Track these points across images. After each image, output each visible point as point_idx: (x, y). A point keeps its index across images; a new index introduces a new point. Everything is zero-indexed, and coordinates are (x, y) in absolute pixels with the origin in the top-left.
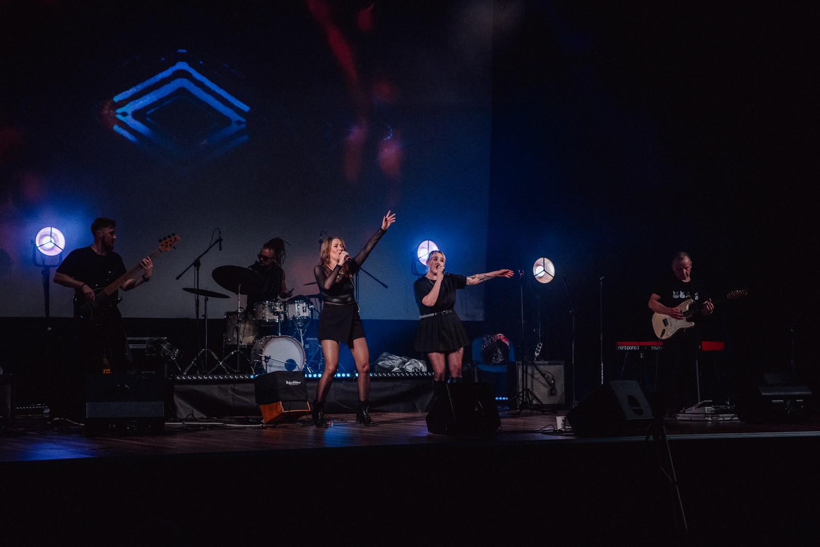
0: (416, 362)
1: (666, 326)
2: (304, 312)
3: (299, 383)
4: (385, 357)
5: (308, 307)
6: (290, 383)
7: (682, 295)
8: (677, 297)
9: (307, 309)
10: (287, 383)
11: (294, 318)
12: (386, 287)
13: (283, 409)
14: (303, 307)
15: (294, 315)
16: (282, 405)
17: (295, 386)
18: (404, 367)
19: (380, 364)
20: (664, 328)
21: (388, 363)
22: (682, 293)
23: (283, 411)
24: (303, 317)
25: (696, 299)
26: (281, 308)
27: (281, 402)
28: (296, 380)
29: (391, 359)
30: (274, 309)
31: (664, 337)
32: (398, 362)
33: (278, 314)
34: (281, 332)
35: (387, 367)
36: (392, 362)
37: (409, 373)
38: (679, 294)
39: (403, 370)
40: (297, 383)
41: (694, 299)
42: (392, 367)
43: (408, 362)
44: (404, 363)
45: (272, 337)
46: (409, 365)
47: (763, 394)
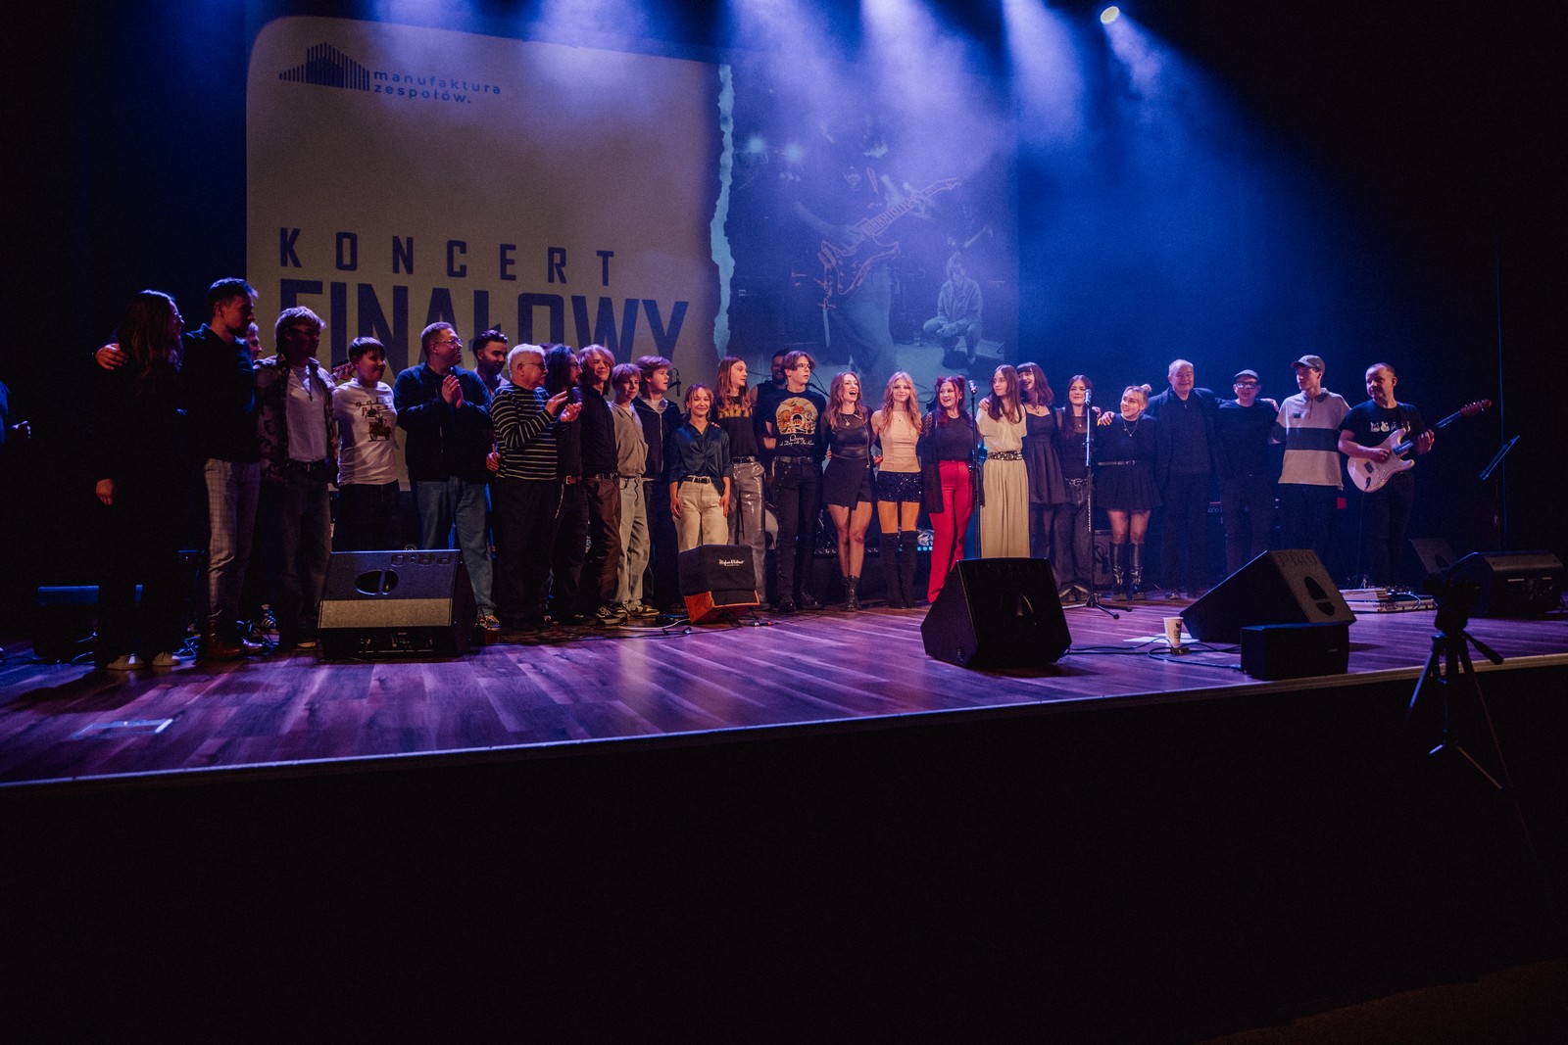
1: (1370, 472)
3: (741, 563)
6: (725, 563)
7: (1384, 427)
8: (1377, 430)
10: (721, 562)
13: (713, 603)
16: (712, 597)
17: (734, 568)
20: (1369, 475)
22: (1384, 424)
23: (713, 606)
27: (710, 593)
28: (736, 559)
31: (1371, 489)
38: (1380, 425)
40: (737, 562)
47: (1495, 568)
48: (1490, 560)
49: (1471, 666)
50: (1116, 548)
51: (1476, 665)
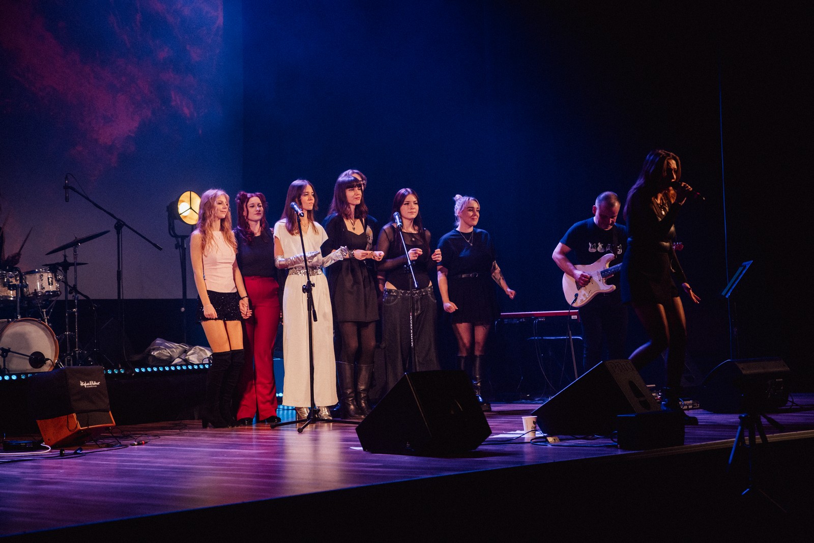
0: (201, 350)
2: (49, 284)
3: (98, 384)
4: (161, 344)
5: (56, 277)
6: (85, 385)
7: (600, 248)
8: (593, 250)
9: (54, 281)
10: (82, 384)
11: (36, 293)
12: (160, 249)
14: (48, 278)
15: (35, 290)
16: (77, 418)
18: (187, 357)
19: (155, 353)
21: (166, 353)
22: (600, 246)
23: (79, 427)
24: (48, 292)
25: (619, 253)
26: (16, 280)
27: (74, 415)
28: (93, 380)
29: (169, 348)
30: (8, 281)
31: (577, 304)
32: (178, 351)
33: (13, 287)
34: (20, 314)
35: (165, 358)
36: (171, 351)
37: (192, 365)
38: (597, 246)
39: (187, 362)
40: (95, 383)
41: (615, 253)
42: (171, 359)
43: (190, 350)
44: (185, 352)
45: (9, 322)
46: (192, 354)
47: (744, 372)
48: (741, 366)
49: (766, 438)
50: (463, 361)
51: (770, 437)
